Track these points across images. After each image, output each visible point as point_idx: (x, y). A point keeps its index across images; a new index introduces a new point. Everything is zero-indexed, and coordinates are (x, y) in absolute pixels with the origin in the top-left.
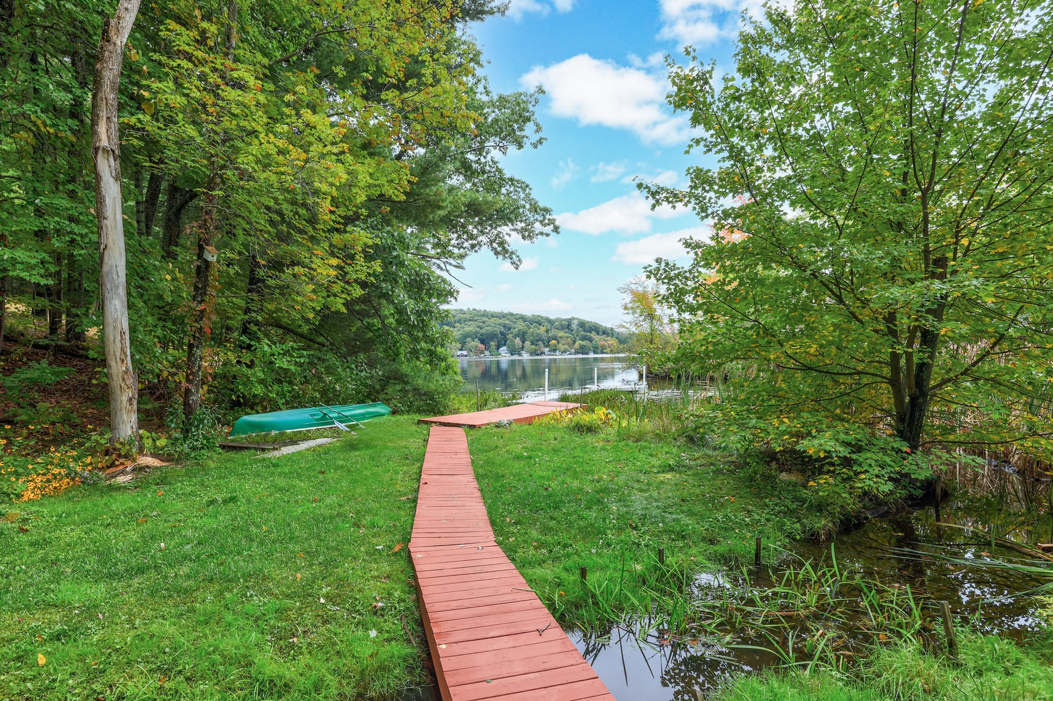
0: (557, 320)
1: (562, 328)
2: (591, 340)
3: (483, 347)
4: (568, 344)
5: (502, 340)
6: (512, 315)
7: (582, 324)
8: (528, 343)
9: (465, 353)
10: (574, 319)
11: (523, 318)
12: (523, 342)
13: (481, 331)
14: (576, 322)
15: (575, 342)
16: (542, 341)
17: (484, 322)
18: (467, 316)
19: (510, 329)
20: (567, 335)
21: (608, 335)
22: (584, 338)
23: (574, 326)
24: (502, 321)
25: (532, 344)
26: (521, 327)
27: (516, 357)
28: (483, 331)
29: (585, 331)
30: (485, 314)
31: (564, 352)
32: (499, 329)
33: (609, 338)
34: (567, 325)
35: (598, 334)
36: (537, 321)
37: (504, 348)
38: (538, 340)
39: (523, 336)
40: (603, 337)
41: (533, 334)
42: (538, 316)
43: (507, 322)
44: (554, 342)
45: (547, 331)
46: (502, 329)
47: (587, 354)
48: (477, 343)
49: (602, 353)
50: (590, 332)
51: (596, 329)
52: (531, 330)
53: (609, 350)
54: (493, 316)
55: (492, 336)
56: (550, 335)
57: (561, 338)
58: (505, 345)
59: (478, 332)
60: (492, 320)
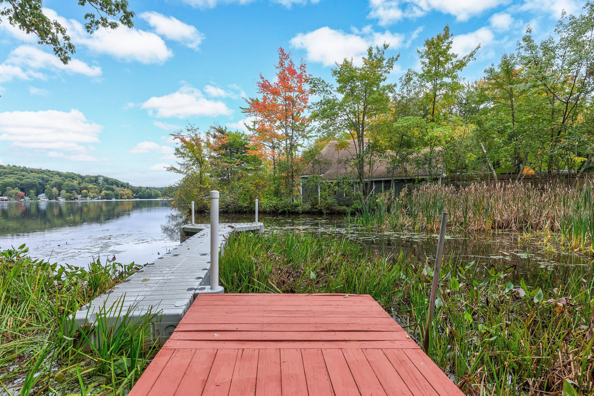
0: (87, 176)
1: (91, 182)
2: (113, 190)
3: (23, 194)
4: (96, 193)
5: (40, 189)
6: (49, 171)
7: (106, 180)
8: (63, 192)
9: (6, 198)
10: (100, 176)
11: (59, 174)
12: (60, 191)
13: (21, 182)
14: (101, 178)
15: (101, 191)
16: (76, 190)
17: (23, 176)
18: (7, 171)
19: (47, 181)
20: (95, 186)
21: (125, 187)
22: (108, 189)
23: (100, 180)
24: (40, 175)
25: (67, 192)
26: (57, 180)
27: (53, 201)
28: (23, 182)
29: (108, 184)
30: (24, 170)
31: (94, 197)
32: (37, 181)
33: (126, 189)
34: (95, 180)
35: (118, 186)
36: (71, 177)
37: (43, 195)
38: (72, 190)
39: (59, 187)
40: (122, 188)
41: (67, 185)
42: (72, 173)
43: (45, 176)
44: (85, 191)
45: (79, 184)
46: (41, 181)
47: (111, 199)
48: (17, 190)
49: (121, 198)
50: (112, 185)
51: (117, 183)
52: (66, 183)
53: (126, 197)
54: (32, 171)
55: (32, 186)
56: (82, 186)
57: (90, 188)
58: (43, 192)
59: (18, 183)
60: (31, 174)
